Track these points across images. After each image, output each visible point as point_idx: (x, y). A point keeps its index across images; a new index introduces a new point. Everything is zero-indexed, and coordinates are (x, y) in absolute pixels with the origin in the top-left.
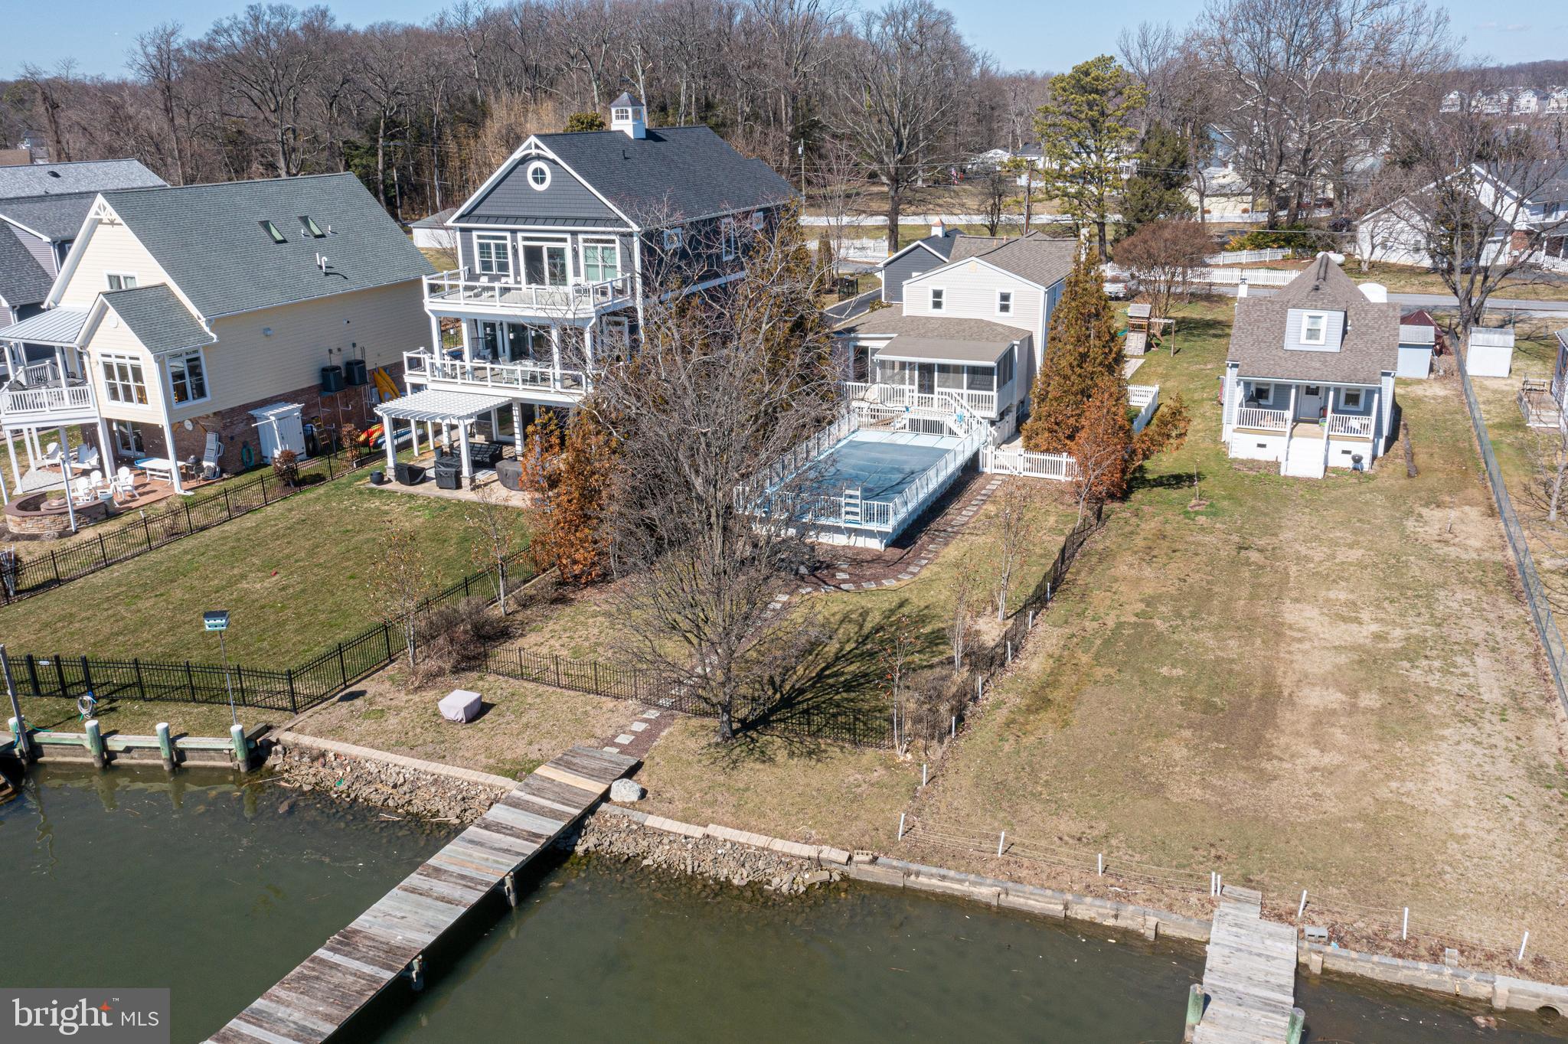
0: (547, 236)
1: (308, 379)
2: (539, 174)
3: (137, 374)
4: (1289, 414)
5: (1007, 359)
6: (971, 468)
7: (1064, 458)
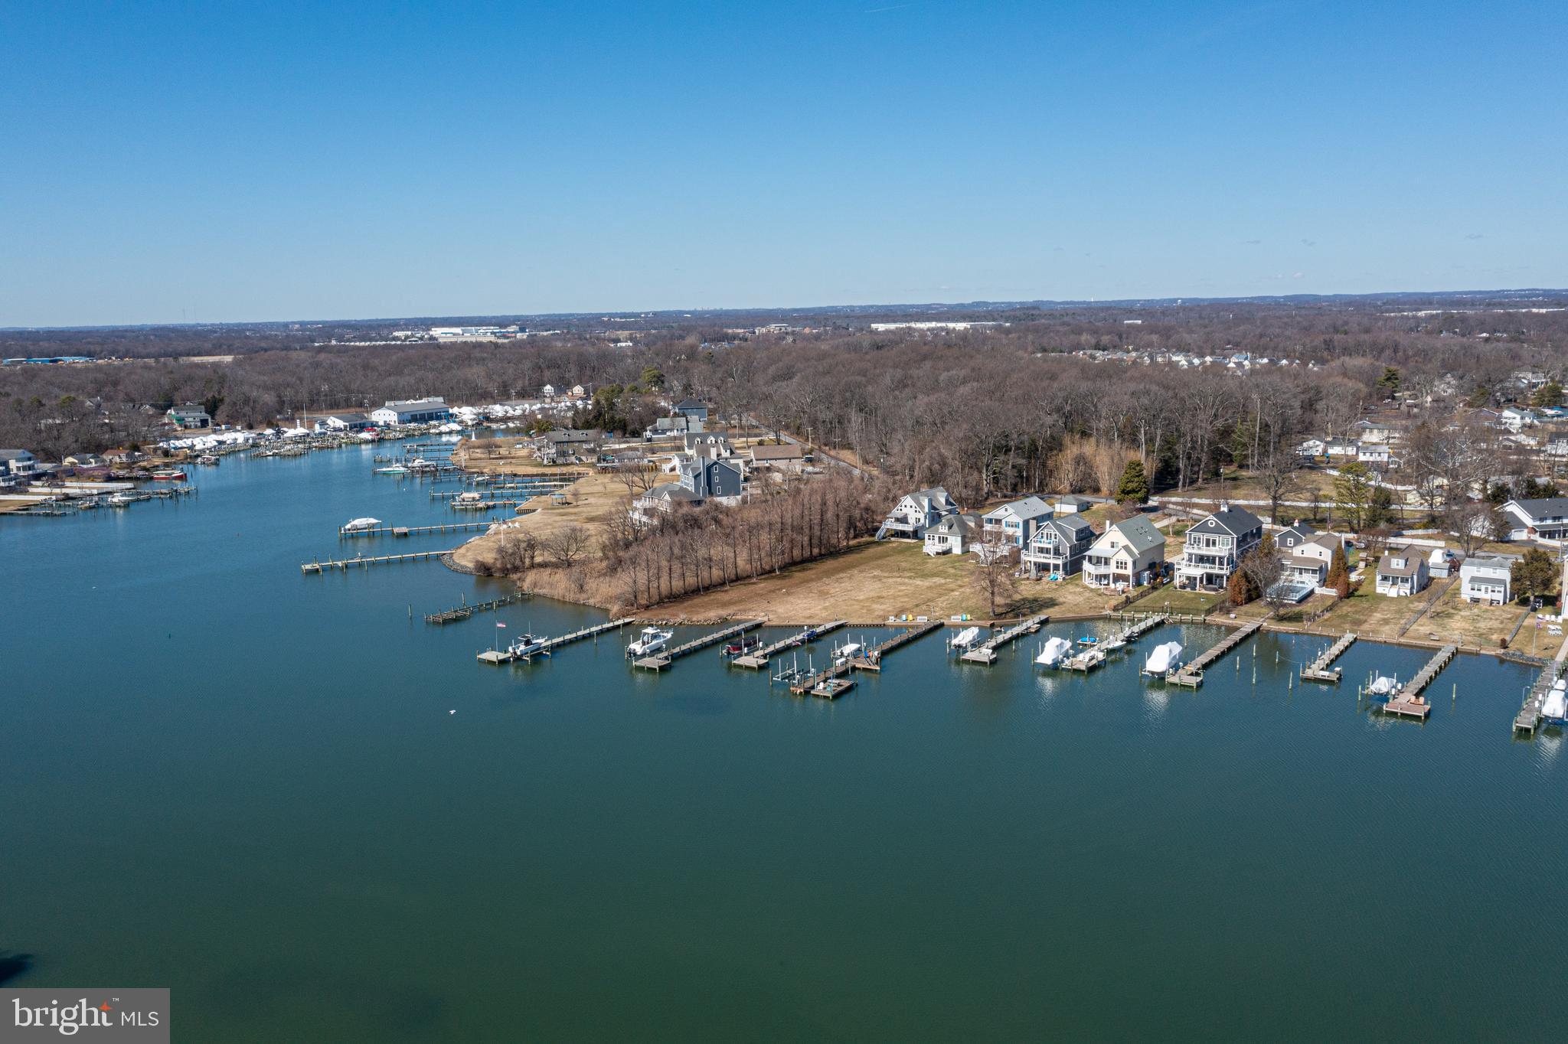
0: (1212, 537)
1: (1147, 566)
2: (1212, 524)
3: (1126, 564)
4: (1391, 583)
5: (1321, 567)
6: (1312, 592)
7: (1334, 590)
